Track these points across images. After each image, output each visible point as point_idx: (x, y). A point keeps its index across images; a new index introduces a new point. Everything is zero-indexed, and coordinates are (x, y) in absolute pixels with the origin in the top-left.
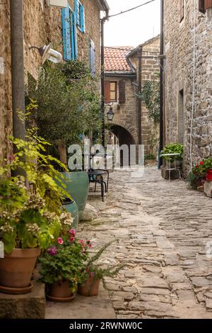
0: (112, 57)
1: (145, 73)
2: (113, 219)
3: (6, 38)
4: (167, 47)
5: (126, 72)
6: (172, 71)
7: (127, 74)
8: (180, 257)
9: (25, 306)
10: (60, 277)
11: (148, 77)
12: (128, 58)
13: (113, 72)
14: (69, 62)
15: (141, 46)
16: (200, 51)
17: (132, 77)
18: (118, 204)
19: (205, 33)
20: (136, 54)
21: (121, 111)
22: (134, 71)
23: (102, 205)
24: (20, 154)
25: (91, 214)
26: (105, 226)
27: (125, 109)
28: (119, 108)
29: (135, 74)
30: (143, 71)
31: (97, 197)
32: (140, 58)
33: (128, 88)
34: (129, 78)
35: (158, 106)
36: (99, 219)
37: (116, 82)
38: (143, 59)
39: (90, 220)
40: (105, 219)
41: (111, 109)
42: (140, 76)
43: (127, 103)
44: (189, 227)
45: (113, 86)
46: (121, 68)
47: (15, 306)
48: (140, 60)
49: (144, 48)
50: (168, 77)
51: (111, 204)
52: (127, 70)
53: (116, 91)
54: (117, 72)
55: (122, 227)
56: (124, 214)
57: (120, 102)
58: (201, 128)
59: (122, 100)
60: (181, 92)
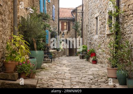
0: (64, 12)
1: (78, 19)
2: (53, 68)
3: (12, 5)
4: (84, 8)
5: (71, 18)
6: (85, 17)
7: (71, 19)
8: (71, 78)
9: (11, 76)
10: (23, 71)
11: (79, 20)
12: (72, 12)
13: (66, 18)
14: (41, 13)
15: (77, 8)
16: (92, 10)
17: (73, 20)
18: (57, 64)
19: (93, 3)
20: (75, 11)
21: (69, 34)
22: (74, 18)
23: (50, 64)
24: (14, 39)
25: (46, 67)
26: (49, 70)
27: (70, 33)
28: (67, 33)
29: (74, 19)
30: (77, 18)
31: (50, 62)
32: (76, 12)
33: (71, 25)
34: (72, 20)
35: (81, 31)
36: (48, 68)
37: (67, 22)
38: (77, 13)
39: (44, 68)
40: (50, 68)
41: (63, 33)
42: (76, 20)
43: (71, 31)
44: (78, 70)
45: (65, 24)
46: (69, 17)
47: (9, 76)
48: (76, 14)
49: (78, 9)
50: (84, 20)
51: (54, 64)
52: (71, 17)
53: (67, 26)
54: (67, 18)
55: (55, 70)
56: (58, 67)
57: (68, 30)
58: (91, 38)
59: (69, 30)
60: (87, 25)
